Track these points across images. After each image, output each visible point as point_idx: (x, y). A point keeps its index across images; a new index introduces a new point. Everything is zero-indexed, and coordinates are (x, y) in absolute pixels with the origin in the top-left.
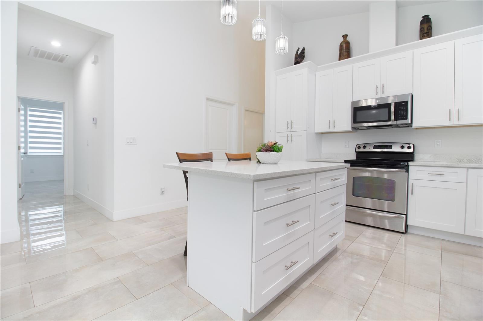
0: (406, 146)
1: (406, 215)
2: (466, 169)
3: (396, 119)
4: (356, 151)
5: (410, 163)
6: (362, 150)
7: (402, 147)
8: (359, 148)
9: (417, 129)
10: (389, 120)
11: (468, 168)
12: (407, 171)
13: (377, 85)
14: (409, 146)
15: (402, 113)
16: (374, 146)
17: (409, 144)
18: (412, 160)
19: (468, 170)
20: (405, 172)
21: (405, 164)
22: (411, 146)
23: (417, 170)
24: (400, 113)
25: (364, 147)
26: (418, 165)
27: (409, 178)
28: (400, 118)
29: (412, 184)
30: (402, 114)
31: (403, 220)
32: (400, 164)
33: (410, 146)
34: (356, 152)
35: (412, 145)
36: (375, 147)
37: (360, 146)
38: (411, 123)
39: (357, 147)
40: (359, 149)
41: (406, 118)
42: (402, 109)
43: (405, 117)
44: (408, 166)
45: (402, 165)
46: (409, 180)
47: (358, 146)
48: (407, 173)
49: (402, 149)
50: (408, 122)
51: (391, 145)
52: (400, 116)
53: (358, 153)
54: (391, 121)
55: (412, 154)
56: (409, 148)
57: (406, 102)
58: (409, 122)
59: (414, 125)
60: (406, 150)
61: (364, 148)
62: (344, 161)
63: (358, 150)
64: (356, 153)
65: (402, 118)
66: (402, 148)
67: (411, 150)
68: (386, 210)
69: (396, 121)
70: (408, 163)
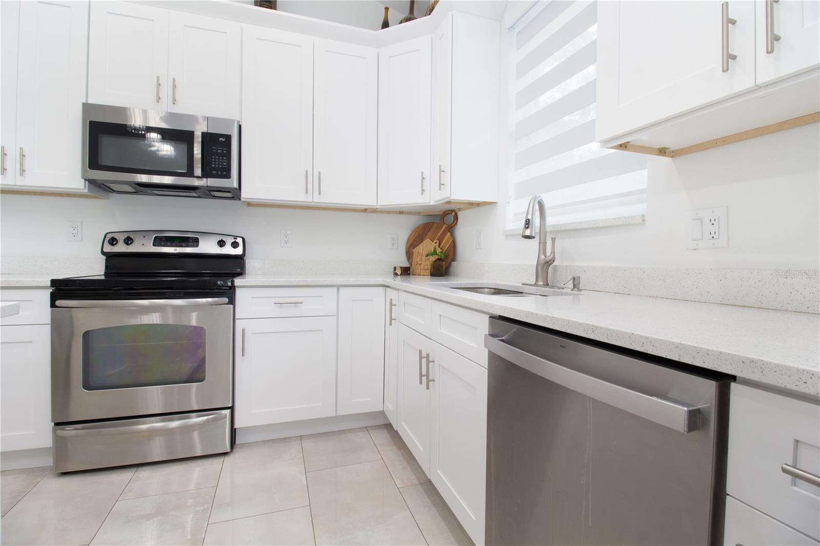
0: (229, 241)
1: (232, 408)
2: (335, 289)
3: (206, 174)
4: (105, 250)
5: (238, 281)
6: (121, 248)
7: (221, 244)
8: (113, 242)
9: (249, 204)
10: (190, 173)
11: (338, 287)
12: (232, 301)
13: (158, 78)
14: (234, 240)
15: (219, 162)
16: (156, 237)
17: (235, 237)
18: (241, 274)
19: (338, 290)
20: (227, 304)
21: (227, 283)
22: (239, 241)
23: (252, 298)
24: (215, 161)
25: (128, 241)
26: (253, 284)
27: (236, 317)
28: (214, 172)
29: (243, 330)
30: (219, 165)
31: (226, 421)
32: (216, 284)
33: (237, 241)
34: (103, 253)
35: (241, 239)
36: (159, 241)
37: (116, 236)
38: (238, 187)
39: (107, 239)
40: (112, 244)
41: (228, 176)
42: (219, 151)
43: (225, 173)
44: (233, 288)
45: (220, 286)
46: (237, 322)
47: (109, 237)
48: (232, 306)
49: (221, 248)
50: (232, 183)
51: (197, 239)
52: (214, 169)
53: (111, 259)
54: (193, 176)
55: (241, 260)
56: (235, 245)
57: (228, 138)
58: (235, 185)
59: (245, 194)
60: (228, 250)
61: (127, 244)
62: (49, 284)
63: (108, 248)
64: (105, 257)
65: (219, 173)
66: (221, 246)
67: (239, 251)
68: (195, 408)
69: (205, 180)
70: (233, 282)
